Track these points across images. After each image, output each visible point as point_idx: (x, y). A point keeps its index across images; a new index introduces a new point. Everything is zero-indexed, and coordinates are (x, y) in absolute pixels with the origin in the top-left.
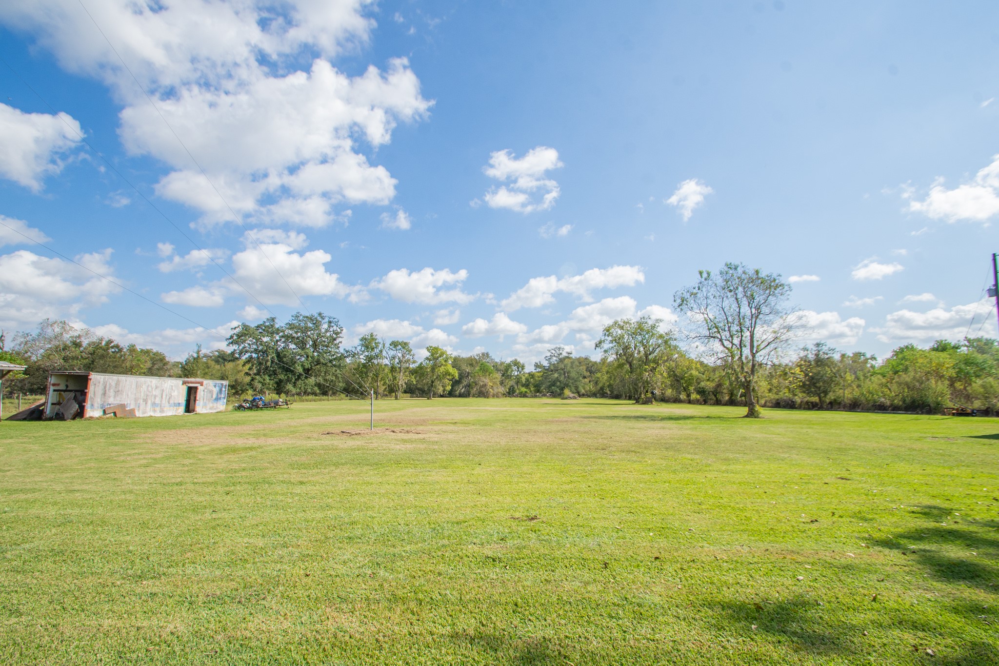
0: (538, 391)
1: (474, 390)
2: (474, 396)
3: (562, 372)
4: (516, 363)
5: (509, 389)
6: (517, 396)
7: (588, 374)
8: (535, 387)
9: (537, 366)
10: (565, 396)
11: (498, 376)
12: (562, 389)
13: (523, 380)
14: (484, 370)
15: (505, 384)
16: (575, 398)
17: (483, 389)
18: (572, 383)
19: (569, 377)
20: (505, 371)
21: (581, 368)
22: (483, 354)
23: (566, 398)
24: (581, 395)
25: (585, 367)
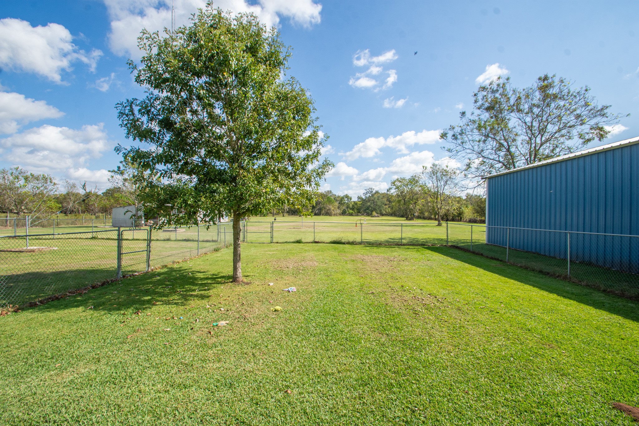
0: (359, 212)
1: (323, 212)
2: (323, 215)
3: (373, 202)
4: (347, 196)
5: (343, 211)
6: (347, 215)
7: (388, 203)
8: (357, 210)
9: (359, 198)
10: (373, 215)
11: (337, 204)
12: (372, 211)
13: (351, 206)
14: (330, 201)
15: (341, 208)
16: (378, 216)
17: (328, 211)
18: (378, 208)
19: (376, 205)
20: (341, 201)
21: (384, 199)
22: (328, 191)
23: (373, 217)
24: (382, 215)
25: (386, 199)
